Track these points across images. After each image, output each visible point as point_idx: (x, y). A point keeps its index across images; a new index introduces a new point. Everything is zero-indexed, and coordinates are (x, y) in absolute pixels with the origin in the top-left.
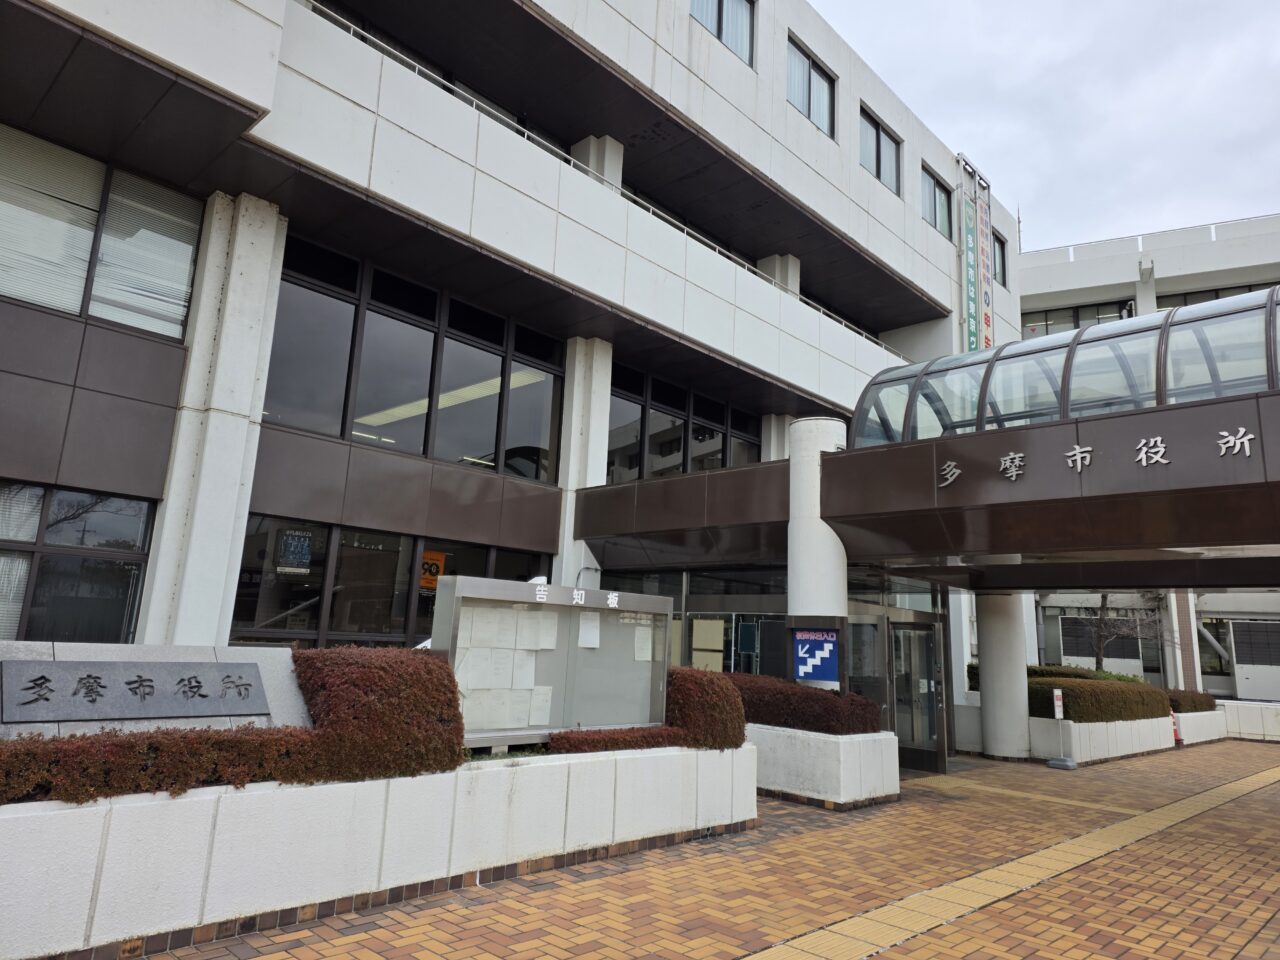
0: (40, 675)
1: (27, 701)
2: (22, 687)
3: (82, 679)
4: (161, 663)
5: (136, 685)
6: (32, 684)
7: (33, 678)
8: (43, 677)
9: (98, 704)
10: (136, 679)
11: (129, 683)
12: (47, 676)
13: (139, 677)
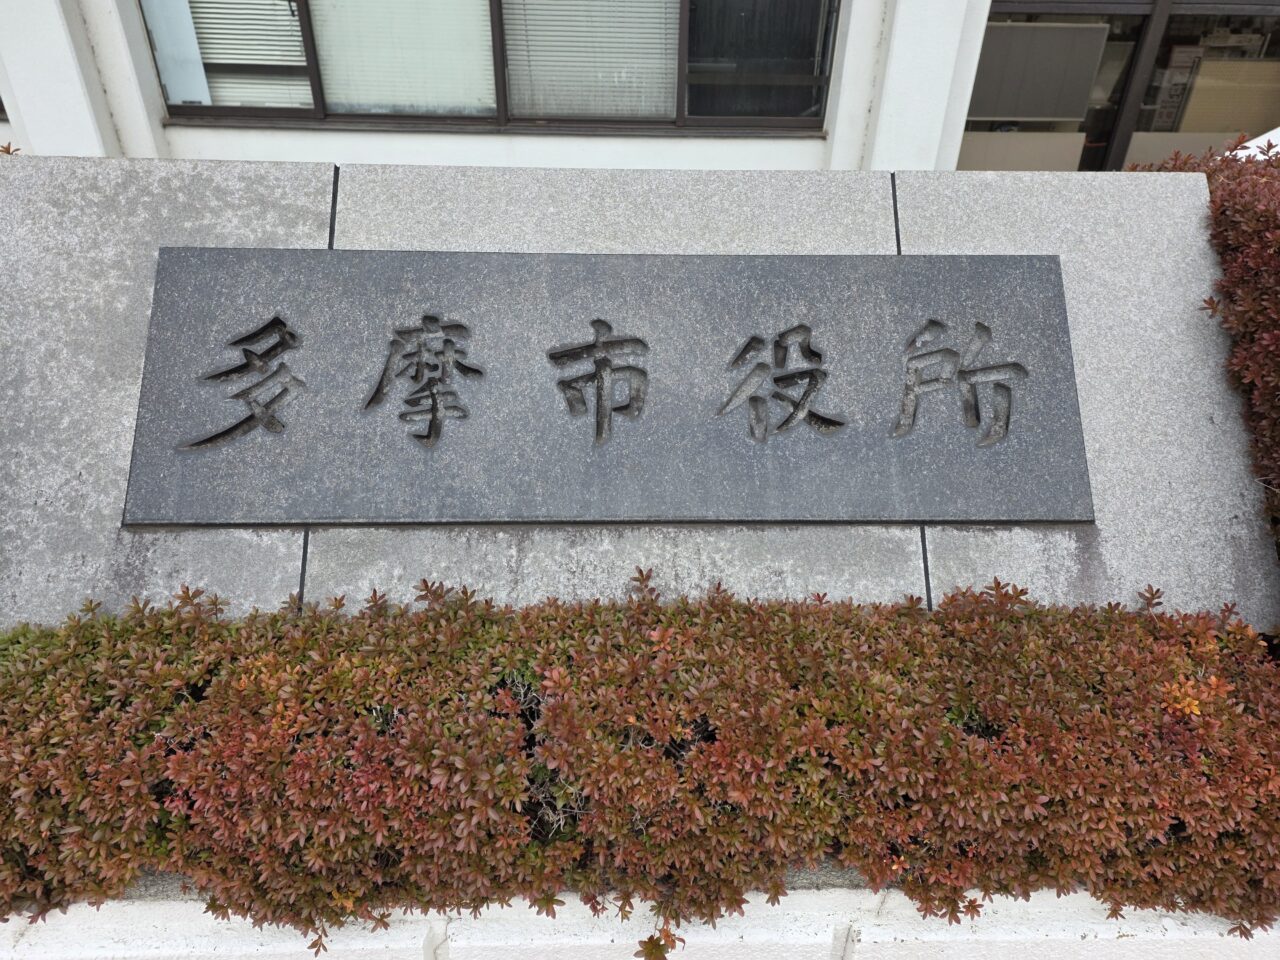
0: (268, 316)
1: (211, 429)
2: (206, 365)
3: (404, 333)
4: (686, 259)
5: (585, 366)
6: (235, 357)
7: (244, 329)
8: (277, 323)
9: (446, 453)
10: (589, 335)
11: (559, 357)
12: (293, 322)
13: (600, 324)
